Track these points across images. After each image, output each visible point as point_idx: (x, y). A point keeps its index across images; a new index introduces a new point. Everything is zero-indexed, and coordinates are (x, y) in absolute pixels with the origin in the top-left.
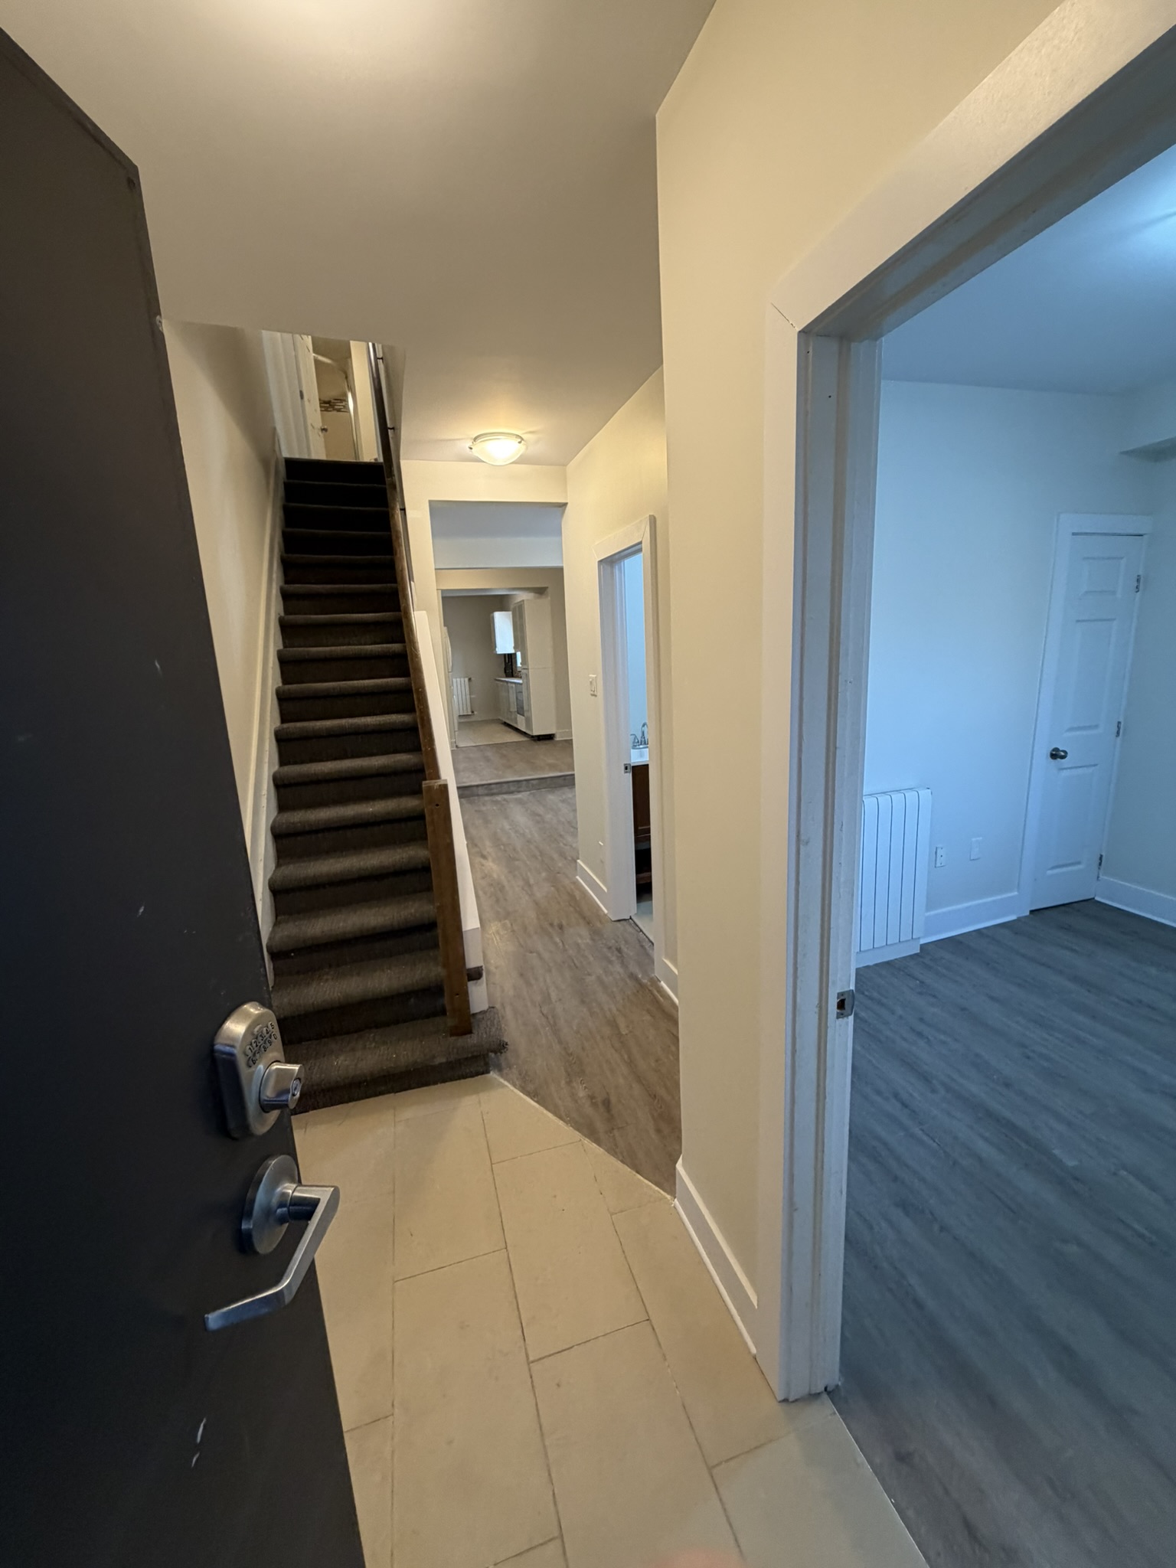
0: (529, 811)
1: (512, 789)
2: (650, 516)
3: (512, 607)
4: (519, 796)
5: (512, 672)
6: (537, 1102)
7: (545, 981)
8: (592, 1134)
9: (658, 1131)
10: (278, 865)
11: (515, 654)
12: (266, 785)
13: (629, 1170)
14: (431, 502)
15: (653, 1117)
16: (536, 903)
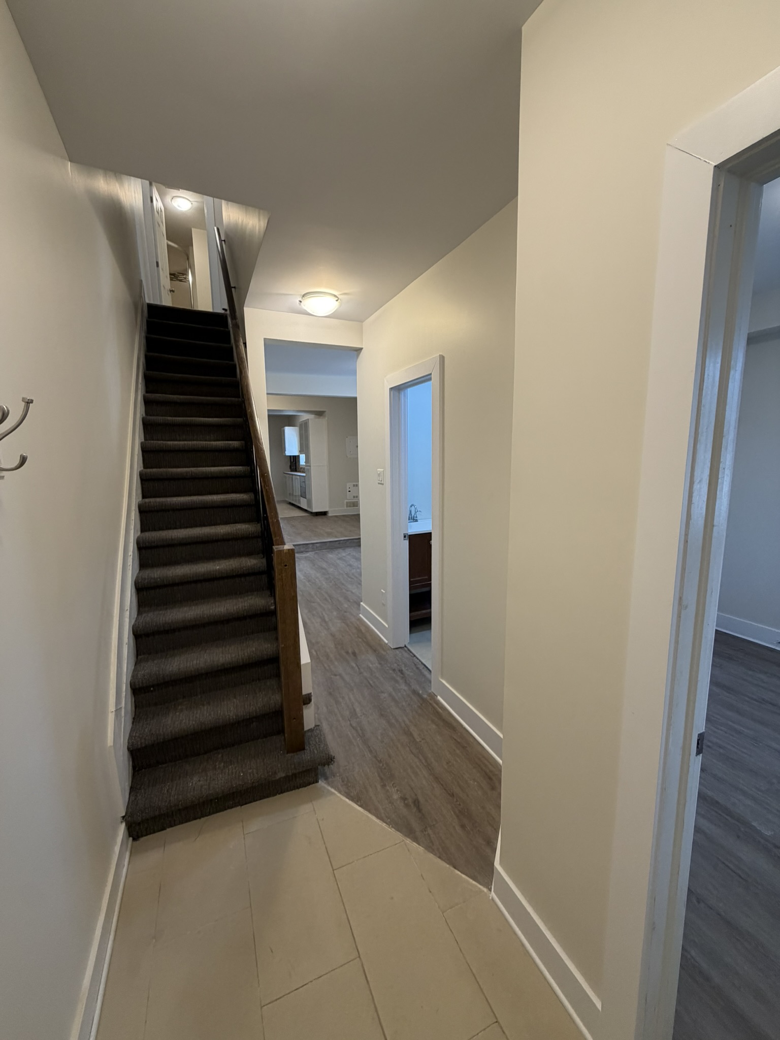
0: (316, 566)
1: (302, 550)
2: (440, 355)
3: (298, 424)
4: (308, 554)
5: (296, 468)
6: (360, 806)
7: (350, 699)
8: (410, 833)
9: (463, 826)
10: (139, 613)
11: (299, 456)
12: (132, 546)
13: (448, 866)
14: (265, 339)
15: (455, 813)
16: (333, 635)
